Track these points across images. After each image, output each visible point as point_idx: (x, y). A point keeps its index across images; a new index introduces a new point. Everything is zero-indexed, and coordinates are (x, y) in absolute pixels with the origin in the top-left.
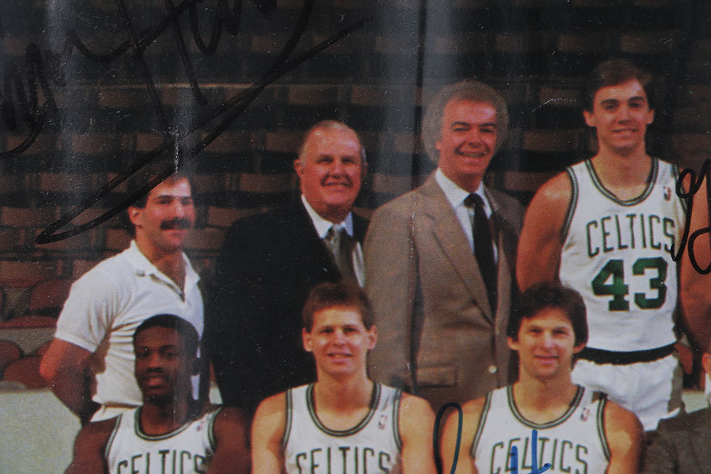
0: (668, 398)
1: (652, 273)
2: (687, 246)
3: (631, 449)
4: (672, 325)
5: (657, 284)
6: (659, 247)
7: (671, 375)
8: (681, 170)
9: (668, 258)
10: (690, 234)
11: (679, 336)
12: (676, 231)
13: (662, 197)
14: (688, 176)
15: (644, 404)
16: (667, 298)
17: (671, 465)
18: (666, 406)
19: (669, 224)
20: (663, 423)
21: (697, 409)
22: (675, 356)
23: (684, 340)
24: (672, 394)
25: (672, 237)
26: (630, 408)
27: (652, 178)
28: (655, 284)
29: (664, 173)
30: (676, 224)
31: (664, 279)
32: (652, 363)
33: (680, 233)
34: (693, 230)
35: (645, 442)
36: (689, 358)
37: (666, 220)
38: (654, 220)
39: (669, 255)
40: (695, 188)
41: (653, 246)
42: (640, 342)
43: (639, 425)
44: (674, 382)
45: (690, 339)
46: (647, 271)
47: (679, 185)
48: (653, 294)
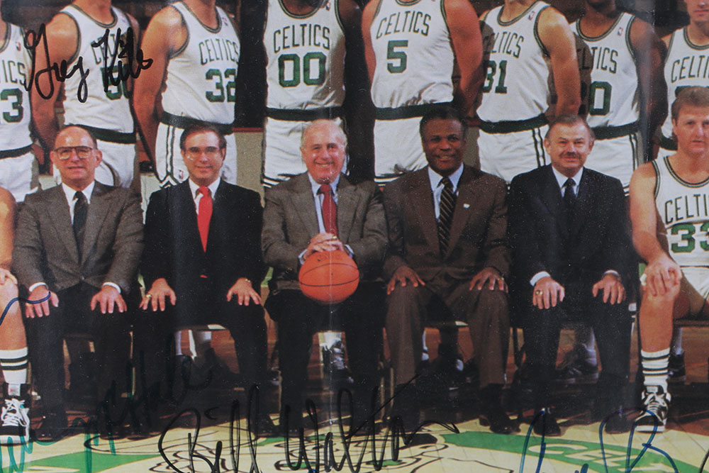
0: (30, 180)
1: (13, 99)
2: (34, 81)
3: (9, 214)
4: (29, 133)
5: (17, 106)
6: (16, 82)
7: (31, 166)
8: (26, 31)
9: (22, 89)
10: (36, 72)
11: (34, 141)
12: (26, 71)
13: (16, 48)
14: (31, 34)
15: (14, 185)
16: (24, 115)
17: (35, 224)
18: (29, 186)
19: (21, 67)
20: (27, 196)
21: (49, 187)
22: (32, 153)
23: (37, 143)
24: (32, 178)
25: (24, 75)
26: (6, 187)
27: (7, 36)
28: (15, 106)
29: (16, 32)
30: (26, 66)
31: (21, 104)
32: (18, 158)
33: (29, 73)
34: (37, 70)
35: (17, 209)
36: (41, 155)
37: (19, 64)
38: (11, 64)
39: (23, 87)
40: (36, 43)
41: (12, 81)
42: (9, 144)
43: (13, 199)
44: (33, 170)
45: (41, 141)
46: (9, 97)
47: (26, 41)
48: (15, 113)
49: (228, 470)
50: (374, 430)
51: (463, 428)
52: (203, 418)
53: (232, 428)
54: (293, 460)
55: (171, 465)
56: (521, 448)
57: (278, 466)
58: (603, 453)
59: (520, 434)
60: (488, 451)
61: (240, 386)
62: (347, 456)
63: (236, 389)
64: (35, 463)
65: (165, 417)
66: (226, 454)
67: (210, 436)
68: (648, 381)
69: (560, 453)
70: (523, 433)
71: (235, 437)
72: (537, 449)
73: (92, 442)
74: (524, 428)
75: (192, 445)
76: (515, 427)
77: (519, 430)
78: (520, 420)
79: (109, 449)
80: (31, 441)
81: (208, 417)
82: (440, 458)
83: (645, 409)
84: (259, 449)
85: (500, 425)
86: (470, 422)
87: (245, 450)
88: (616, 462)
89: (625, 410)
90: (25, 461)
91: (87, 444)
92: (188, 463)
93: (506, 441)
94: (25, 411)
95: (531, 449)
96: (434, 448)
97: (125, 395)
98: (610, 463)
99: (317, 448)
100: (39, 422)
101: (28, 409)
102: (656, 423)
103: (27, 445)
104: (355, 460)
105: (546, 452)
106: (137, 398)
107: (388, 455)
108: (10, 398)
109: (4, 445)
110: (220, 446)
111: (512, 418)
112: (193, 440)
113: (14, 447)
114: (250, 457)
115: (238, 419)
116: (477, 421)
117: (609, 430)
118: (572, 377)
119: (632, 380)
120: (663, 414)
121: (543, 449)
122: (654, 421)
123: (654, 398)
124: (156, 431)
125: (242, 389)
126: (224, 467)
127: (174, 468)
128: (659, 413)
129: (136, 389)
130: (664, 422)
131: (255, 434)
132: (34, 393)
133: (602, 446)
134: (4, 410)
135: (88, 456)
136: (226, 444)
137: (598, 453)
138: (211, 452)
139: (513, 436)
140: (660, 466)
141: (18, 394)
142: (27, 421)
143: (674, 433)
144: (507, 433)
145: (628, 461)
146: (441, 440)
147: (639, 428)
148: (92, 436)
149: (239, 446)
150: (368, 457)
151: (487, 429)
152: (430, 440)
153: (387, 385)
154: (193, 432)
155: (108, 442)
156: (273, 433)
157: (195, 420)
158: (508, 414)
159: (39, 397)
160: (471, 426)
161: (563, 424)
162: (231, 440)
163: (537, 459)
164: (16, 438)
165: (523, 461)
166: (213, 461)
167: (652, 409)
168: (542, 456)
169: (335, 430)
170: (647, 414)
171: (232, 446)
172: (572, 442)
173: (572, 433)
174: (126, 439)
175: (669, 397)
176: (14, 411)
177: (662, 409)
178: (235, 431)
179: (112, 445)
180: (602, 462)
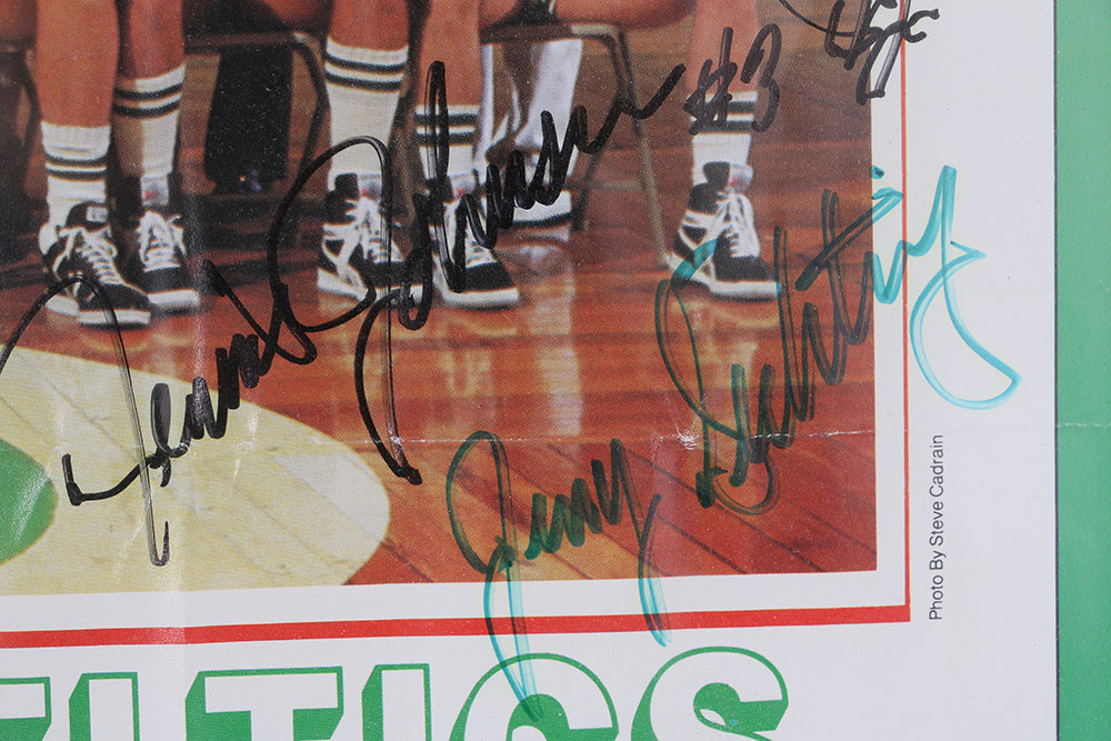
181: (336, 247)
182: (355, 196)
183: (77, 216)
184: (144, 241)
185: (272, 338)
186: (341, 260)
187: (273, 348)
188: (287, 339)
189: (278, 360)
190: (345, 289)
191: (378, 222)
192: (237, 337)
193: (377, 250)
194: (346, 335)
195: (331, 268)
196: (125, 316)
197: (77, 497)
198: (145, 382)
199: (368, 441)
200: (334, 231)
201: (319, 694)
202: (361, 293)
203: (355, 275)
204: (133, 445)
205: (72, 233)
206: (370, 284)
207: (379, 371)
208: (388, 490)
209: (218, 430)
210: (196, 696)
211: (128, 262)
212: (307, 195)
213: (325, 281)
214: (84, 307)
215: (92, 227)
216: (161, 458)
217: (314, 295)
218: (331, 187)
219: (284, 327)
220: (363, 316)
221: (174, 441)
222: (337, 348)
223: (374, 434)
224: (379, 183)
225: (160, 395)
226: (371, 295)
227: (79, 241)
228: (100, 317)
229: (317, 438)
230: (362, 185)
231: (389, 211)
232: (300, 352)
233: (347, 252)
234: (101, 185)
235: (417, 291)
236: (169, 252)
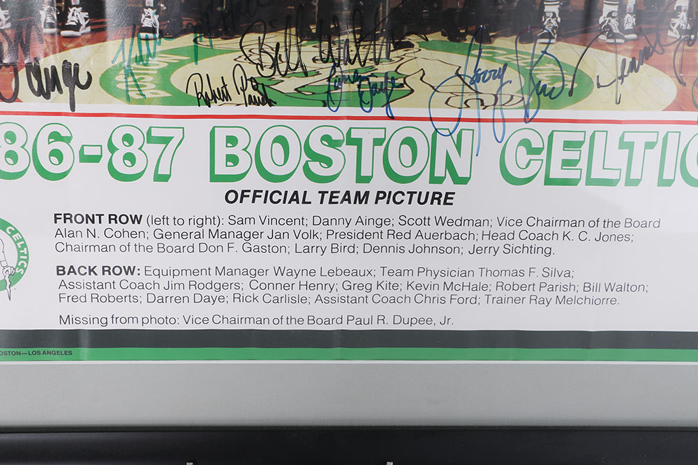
49: (283, 62)
50: (375, 38)
51: (431, 37)
52: (268, 27)
53: (286, 34)
54: (324, 56)
55: (247, 57)
56: (467, 51)
57: (314, 60)
58: (517, 57)
59: (466, 42)
60: (445, 53)
61: (292, 6)
62: (357, 55)
63: (289, 7)
64: (163, 52)
65: (244, 25)
66: (282, 51)
67: (272, 39)
68: (547, 9)
69: (491, 55)
70: (468, 42)
71: (288, 40)
72: (476, 52)
73: (198, 39)
74: (469, 38)
75: (261, 44)
76: (463, 37)
77: (466, 40)
78: (467, 33)
79: (209, 44)
80: (160, 37)
81: (271, 27)
82: (416, 58)
83: (544, 29)
84: (303, 49)
85: (454, 36)
86: (436, 33)
87: (294, 49)
88: (524, 63)
89: (532, 28)
90: (157, 51)
91: (195, 41)
92: (258, 57)
93: (457, 47)
94: (156, 17)
95: (472, 52)
96: (412, 51)
97: (219, 9)
98: (521, 64)
99: (339, 49)
100: (164, 25)
101: (158, 16)
102: (551, 37)
103: (158, 40)
104: (362, 58)
105: (482, 54)
106: (227, 11)
107: (384, 55)
108: (147, 8)
109: (143, 39)
110: (278, 45)
111: (461, 31)
112: (261, 42)
113: (150, 41)
114: (297, 54)
115: (290, 28)
116: (440, 33)
117: (521, 42)
118: (500, 4)
119: (537, 8)
120: (555, 31)
121: (480, 53)
122: (549, 36)
123: (550, 20)
124: (239, 34)
125: (293, 7)
126: (281, 60)
127: (250, 60)
128: (553, 31)
129: (226, 5)
130: (556, 36)
131: (300, 38)
132: (162, 5)
133: (517, 52)
134: (143, 16)
135: (196, 48)
136: (282, 45)
137: (513, 56)
138: (273, 50)
139: (461, 44)
140: (551, 66)
141: (152, 6)
142: (158, 24)
143: (561, 44)
144: (459, 41)
145: (532, 62)
146: (417, 46)
147: (540, 41)
148: (198, 35)
149: (290, 46)
150: (371, 56)
151: (446, 38)
152: (410, 45)
153: (384, 8)
154: (262, 35)
155: (208, 40)
156: (312, 38)
157: (263, 27)
158: (459, 28)
159: (165, 8)
160: (435, 37)
161: (492, 36)
162: (286, 42)
163: (476, 59)
164: (151, 35)
165: (467, 61)
166: (274, 56)
167: (548, 28)
168: (479, 57)
169: (351, 37)
170: (545, 31)
171: (286, 46)
172: (498, 49)
173: (499, 42)
174: (219, 39)
175: (559, 20)
176: (149, 17)
177: (554, 27)
178: (288, 35)
179: (211, 42)
180: (516, 62)
181: (674, 25)
182: (681, 11)
183: (610, 15)
184: (626, 22)
185: (654, 48)
186: (674, 28)
187: (654, 50)
188: (658, 48)
189: (655, 53)
190: (675, 35)
191: (685, 18)
192: (645, 47)
193: (684, 25)
194: (673, 47)
195: (672, 30)
196: (618, 41)
197: (599, 86)
198: (621, 58)
199: (674, 75)
200: (674, 20)
201: (652, 138)
202: (678, 37)
203: (678, 32)
204: (615, 74)
205: (608, 19)
206: (681, 34)
207: (680, 57)
208: (678, 88)
209: (637, 71)
210: (622, 138)
211: (621, 27)
212: (668, 11)
213: (670, 33)
214: (608, 38)
215: (613, 17)
216: (622, 78)
217: (666, 37)
218: (675, 9)
219: (657, 45)
220: (678, 43)
221: (625, 74)
222: (670, 51)
223: (676, 73)
224: (687, 8)
225: (624, 61)
226: (681, 37)
227: (609, 21)
228: (611, 41)
229: (662, 73)
230: (683, 9)
231: (689, 15)
232: (661, 52)
233: (676, 26)
234: (617, 7)
235: (693, 37)
236: (631, 24)
